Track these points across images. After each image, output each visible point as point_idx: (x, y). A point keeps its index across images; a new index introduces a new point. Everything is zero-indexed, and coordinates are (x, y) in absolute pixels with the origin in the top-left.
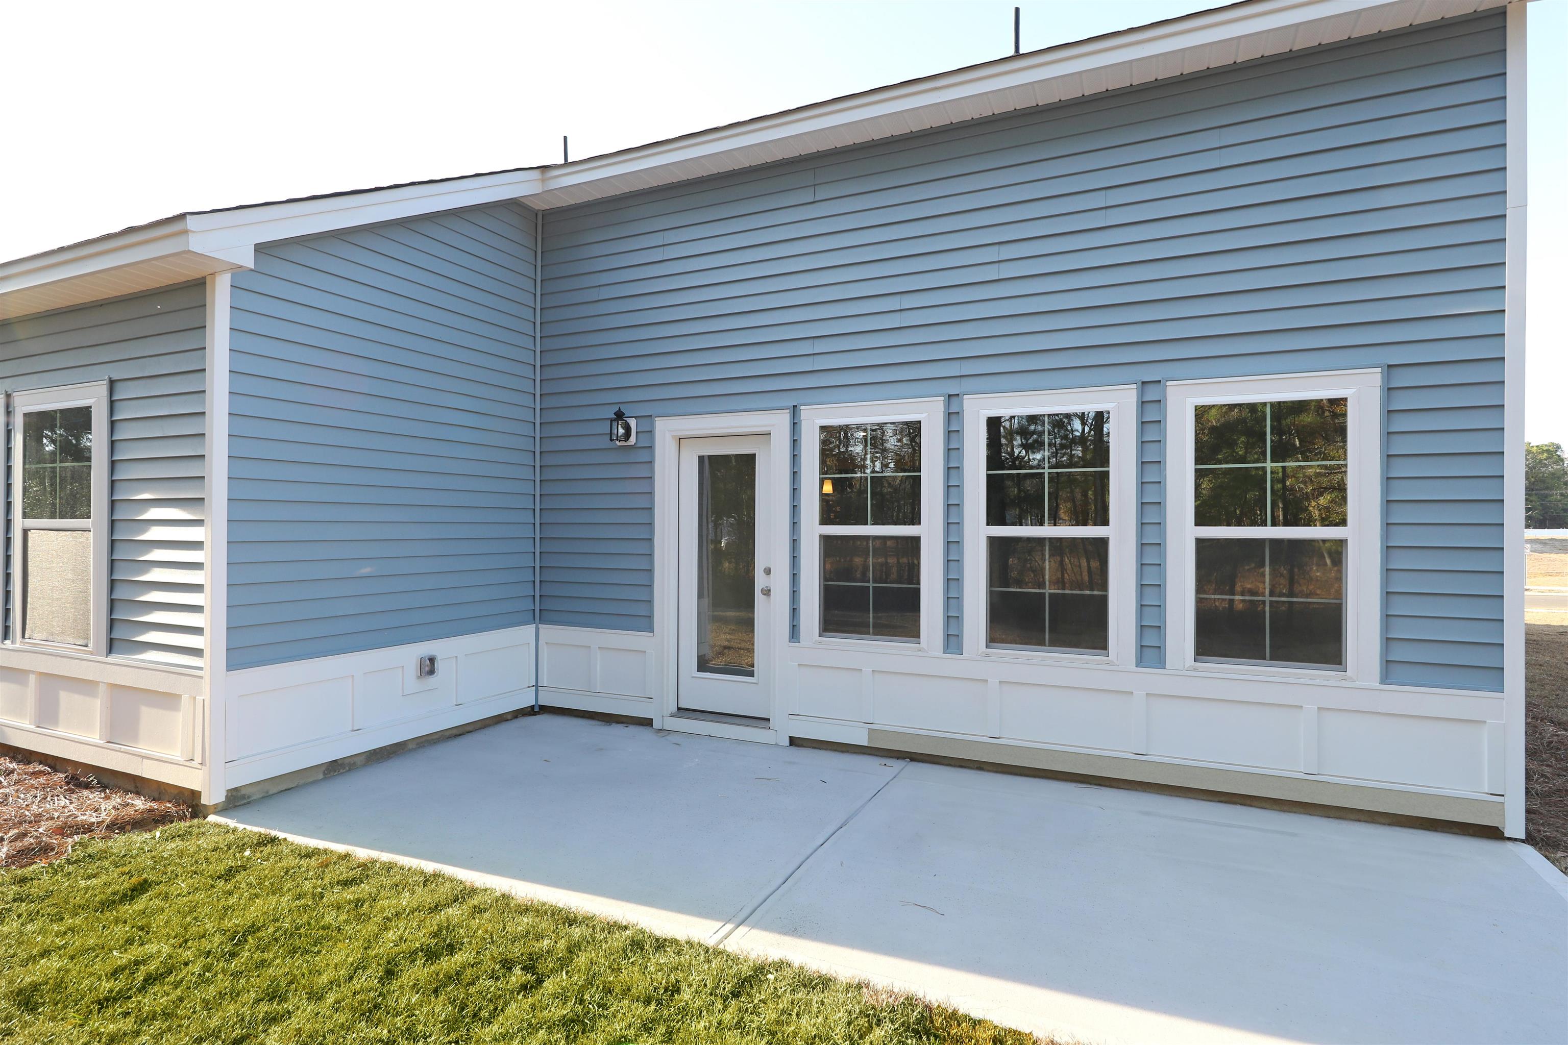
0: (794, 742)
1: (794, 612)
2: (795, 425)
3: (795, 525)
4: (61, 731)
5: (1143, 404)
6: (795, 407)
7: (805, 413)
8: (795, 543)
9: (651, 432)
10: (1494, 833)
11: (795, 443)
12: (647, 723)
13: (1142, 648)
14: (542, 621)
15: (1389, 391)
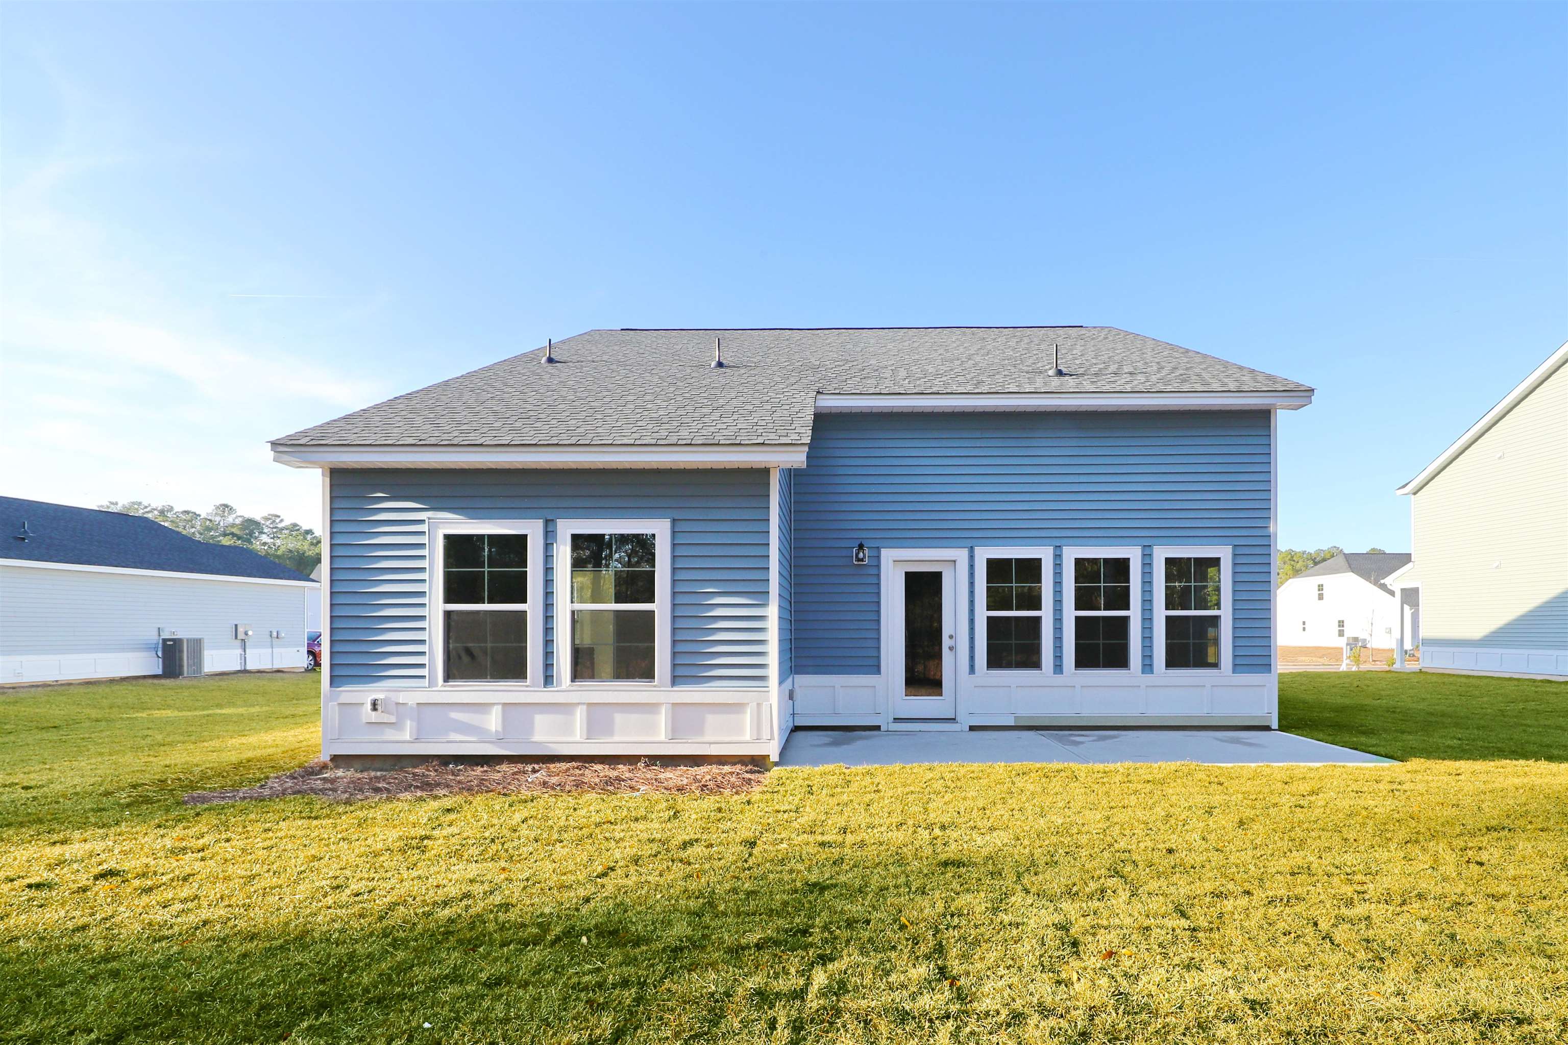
0: (972, 728)
1: (972, 658)
2: (972, 557)
3: (972, 611)
4: (616, 738)
5: (1144, 555)
6: (971, 547)
7: (977, 550)
8: (972, 621)
9: (878, 557)
10: (1267, 728)
11: (972, 567)
12: (878, 728)
13: (1144, 665)
14: (797, 673)
15: (1235, 555)
